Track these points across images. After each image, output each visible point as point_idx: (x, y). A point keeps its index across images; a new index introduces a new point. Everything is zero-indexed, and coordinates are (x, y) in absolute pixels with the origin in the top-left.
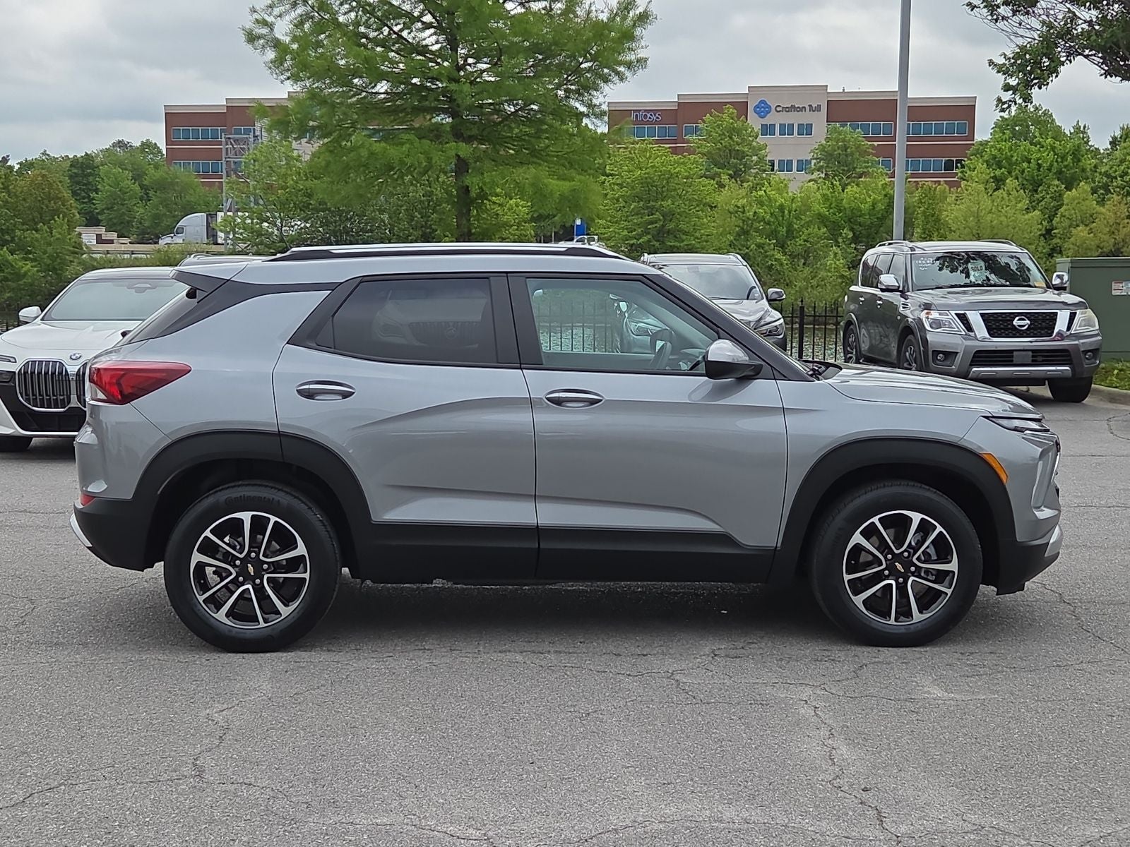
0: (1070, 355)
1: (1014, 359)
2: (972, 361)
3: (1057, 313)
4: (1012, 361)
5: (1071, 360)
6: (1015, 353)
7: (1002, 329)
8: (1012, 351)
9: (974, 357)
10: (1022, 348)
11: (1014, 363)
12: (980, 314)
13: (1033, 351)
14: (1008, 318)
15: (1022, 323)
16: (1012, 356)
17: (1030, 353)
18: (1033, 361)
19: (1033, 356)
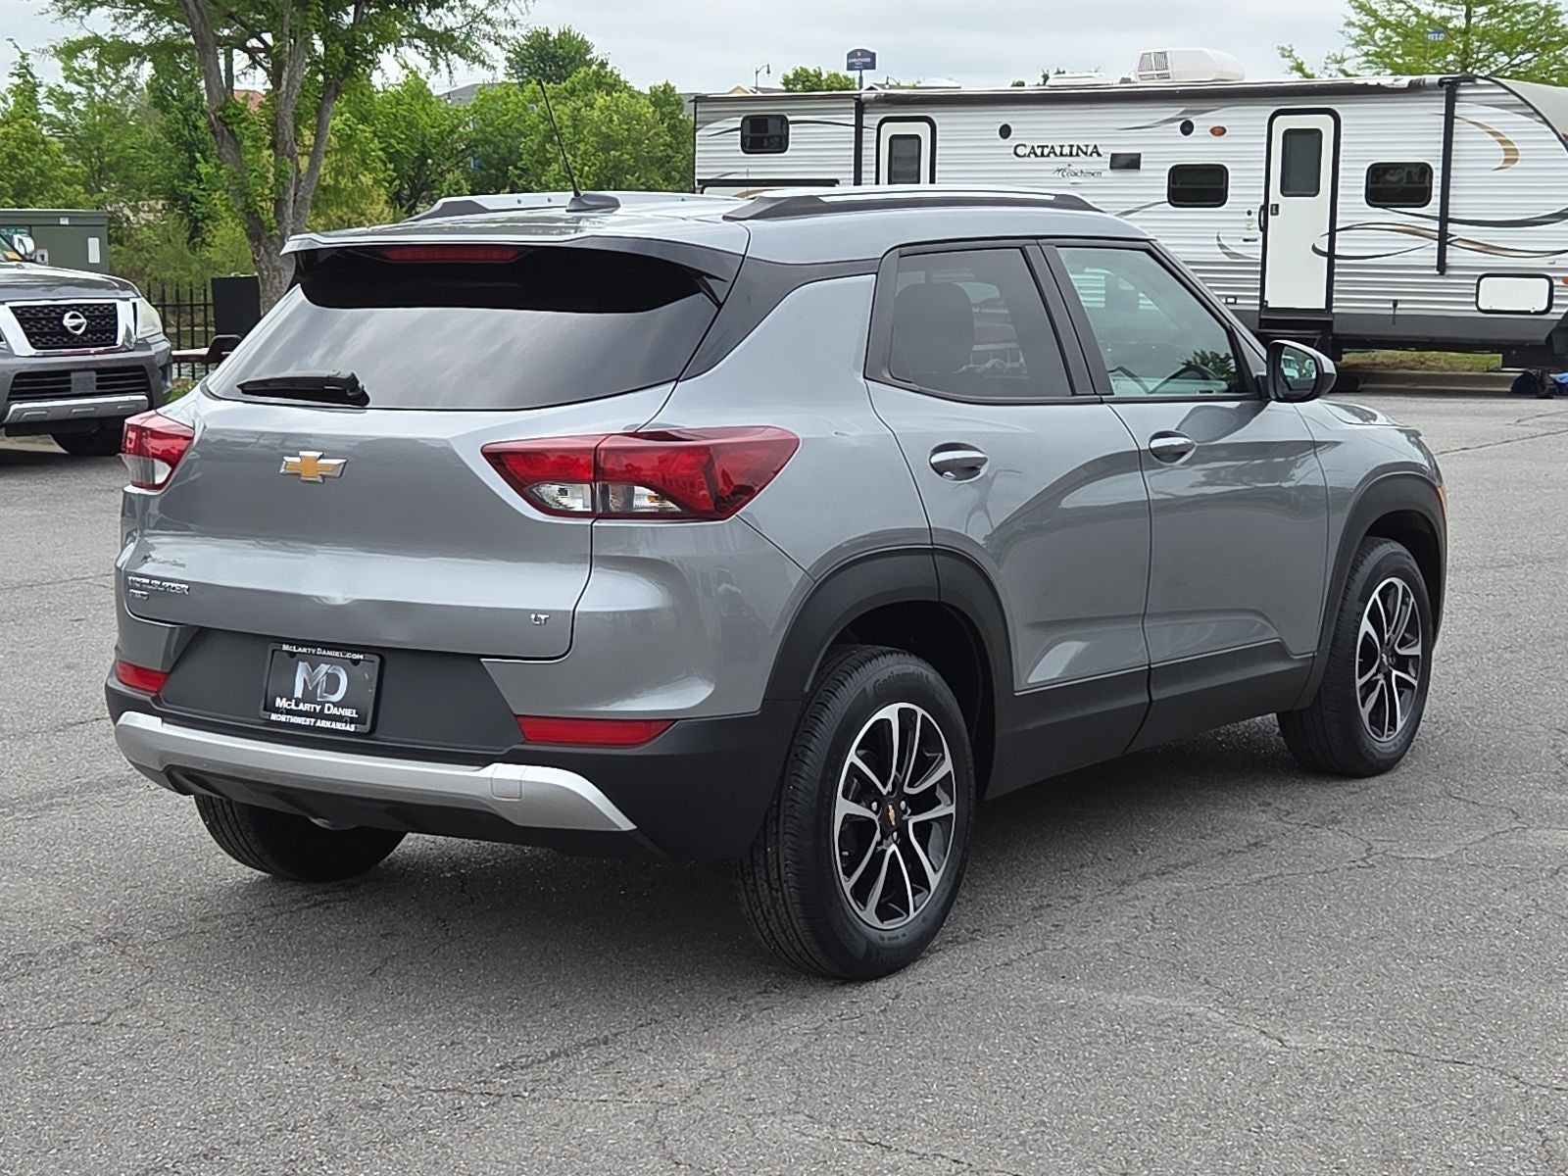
0: (145, 376)
1: (72, 386)
2: (11, 392)
3: (115, 304)
4: (69, 389)
5: (148, 384)
6: (73, 376)
7: (47, 334)
8: (67, 373)
9: (14, 384)
10: (83, 367)
11: (73, 392)
12: (12, 308)
13: (99, 371)
14: (53, 314)
15: (76, 322)
16: (69, 382)
17: (94, 375)
18: (98, 387)
19: (98, 380)
